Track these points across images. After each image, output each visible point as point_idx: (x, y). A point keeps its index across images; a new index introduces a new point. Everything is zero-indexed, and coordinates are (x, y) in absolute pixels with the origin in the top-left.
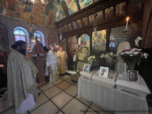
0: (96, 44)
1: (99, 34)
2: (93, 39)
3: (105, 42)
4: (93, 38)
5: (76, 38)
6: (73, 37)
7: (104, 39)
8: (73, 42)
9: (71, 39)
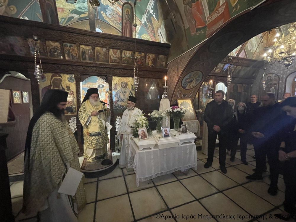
0: (120, 97)
1: (124, 83)
2: (115, 89)
5: (70, 81)
6: (61, 77)
7: (131, 91)
8: (62, 87)
9: (51, 80)
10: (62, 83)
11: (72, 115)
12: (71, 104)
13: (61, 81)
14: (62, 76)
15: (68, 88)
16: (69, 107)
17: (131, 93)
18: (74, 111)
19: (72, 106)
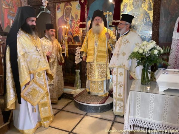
2: (124, 12)
3: (149, 18)
4: (124, 8)
5: (78, 8)
6: (71, 6)
7: (147, 11)
8: (72, 16)
9: (64, 10)
10: (71, 11)
11: (79, 44)
12: (78, 33)
13: (71, 9)
14: (72, 4)
15: (76, 16)
16: (77, 36)
17: (146, 14)
18: (80, 41)
19: (79, 35)
